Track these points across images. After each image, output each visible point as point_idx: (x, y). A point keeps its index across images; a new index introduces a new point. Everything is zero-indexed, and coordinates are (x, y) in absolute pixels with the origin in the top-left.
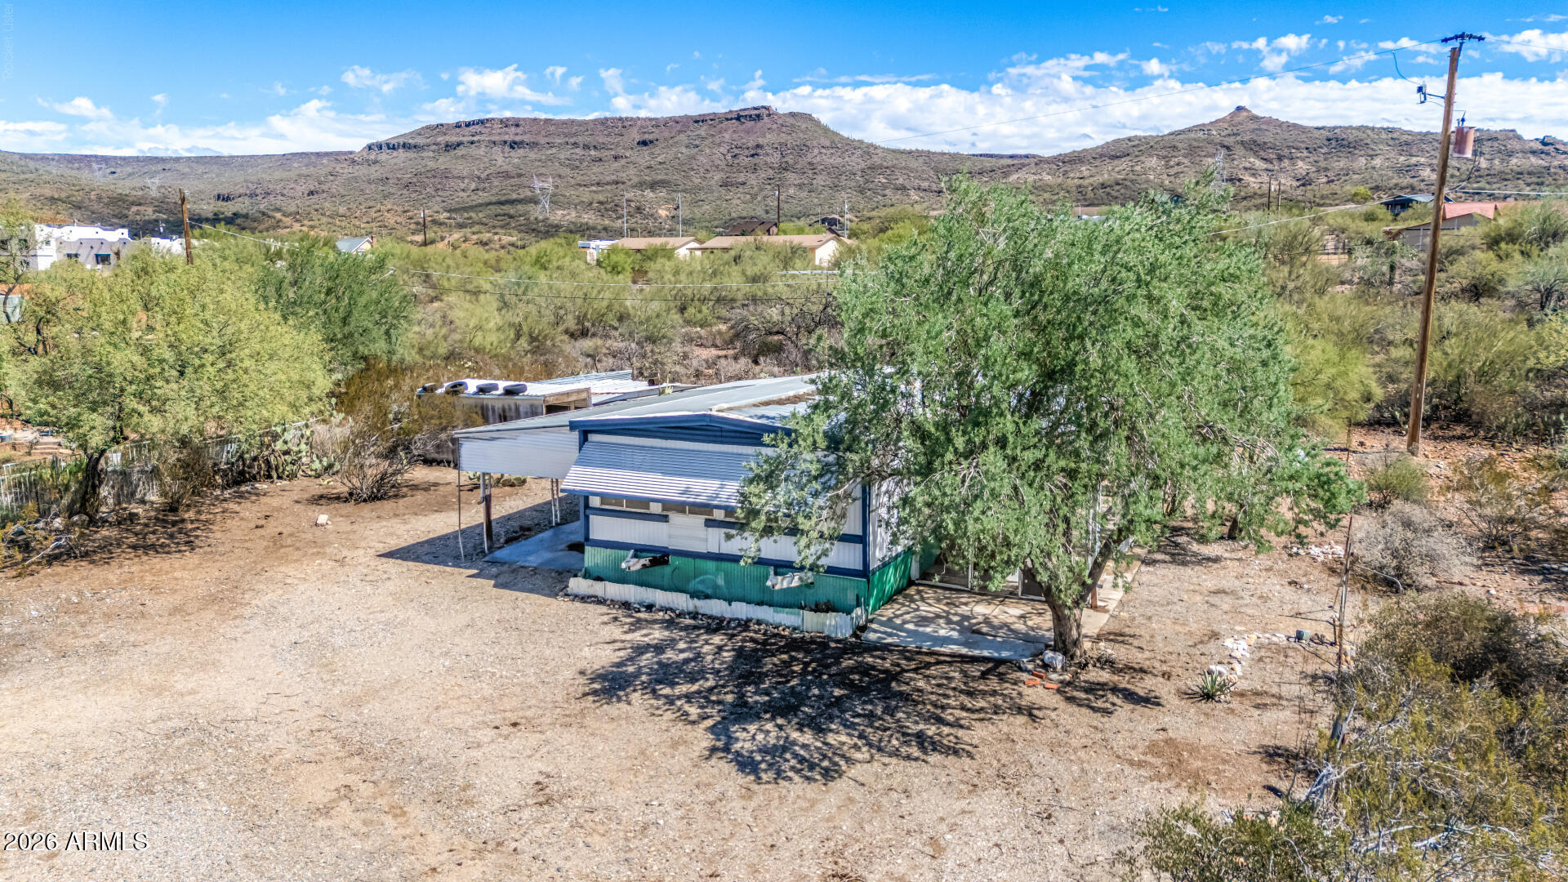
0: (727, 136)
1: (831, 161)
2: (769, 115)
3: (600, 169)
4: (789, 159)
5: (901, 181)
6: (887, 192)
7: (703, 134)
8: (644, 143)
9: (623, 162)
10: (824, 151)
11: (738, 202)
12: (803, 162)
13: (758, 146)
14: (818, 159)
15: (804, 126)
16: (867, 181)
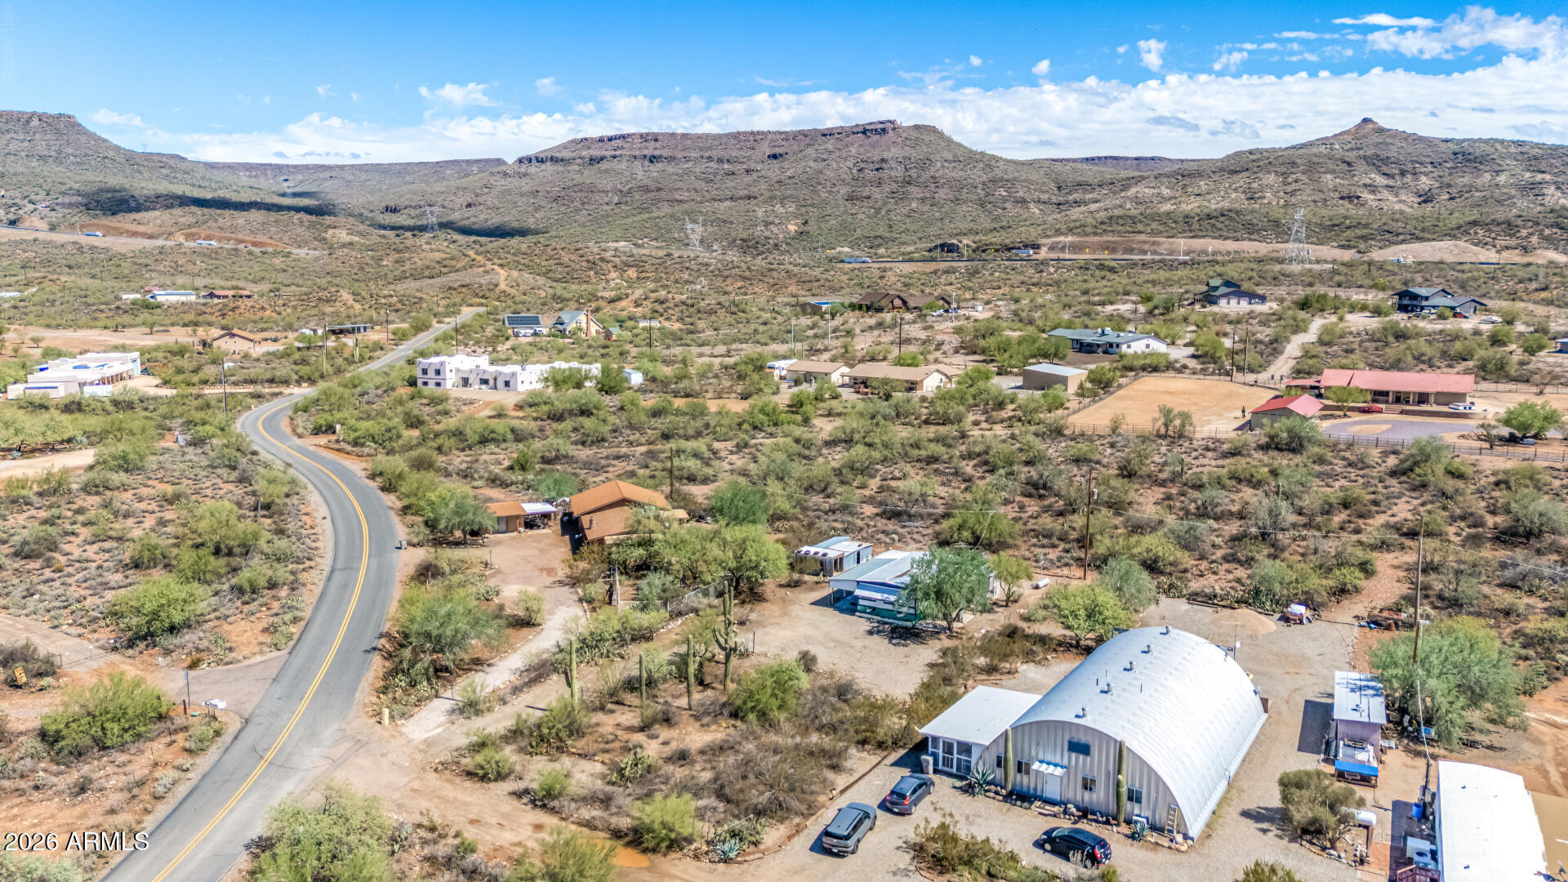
0: (853, 150)
1: (954, 174)
2: (894, 129)
3: (732, 184)
4: (913, 172)
5: (1021, 194)
6: (1008, 205)
7: (830, 147)
8: (775, 157)
9: (755, 176)
10: (946, 164)
12: (925, 176)
13: (883, 160)
14: (941, 173)
15: (927, 139)
16: (988, 194)
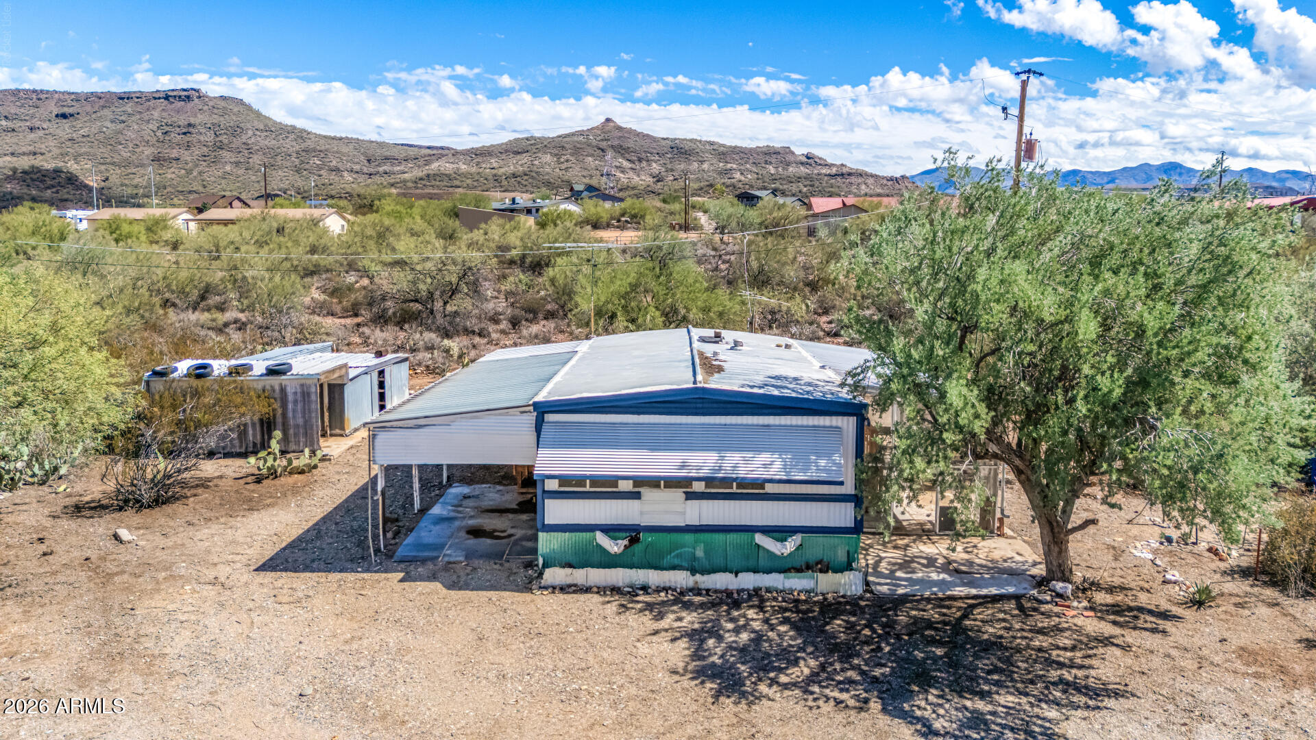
0: (156, 114)
1: (266, 142)
2: (199, 97)
3: (15, 140)
4: (224, 138)
5: (334, 163)
6: (322, 172)
7: (130, 110)
8: (64, 116)
9: (41, 133)
10: (258, 133)
11: (173, 176)
12: (237, 142)
13: (190, 125)
14: (253, 140)
15: (236, 110)
16: (302, 162)
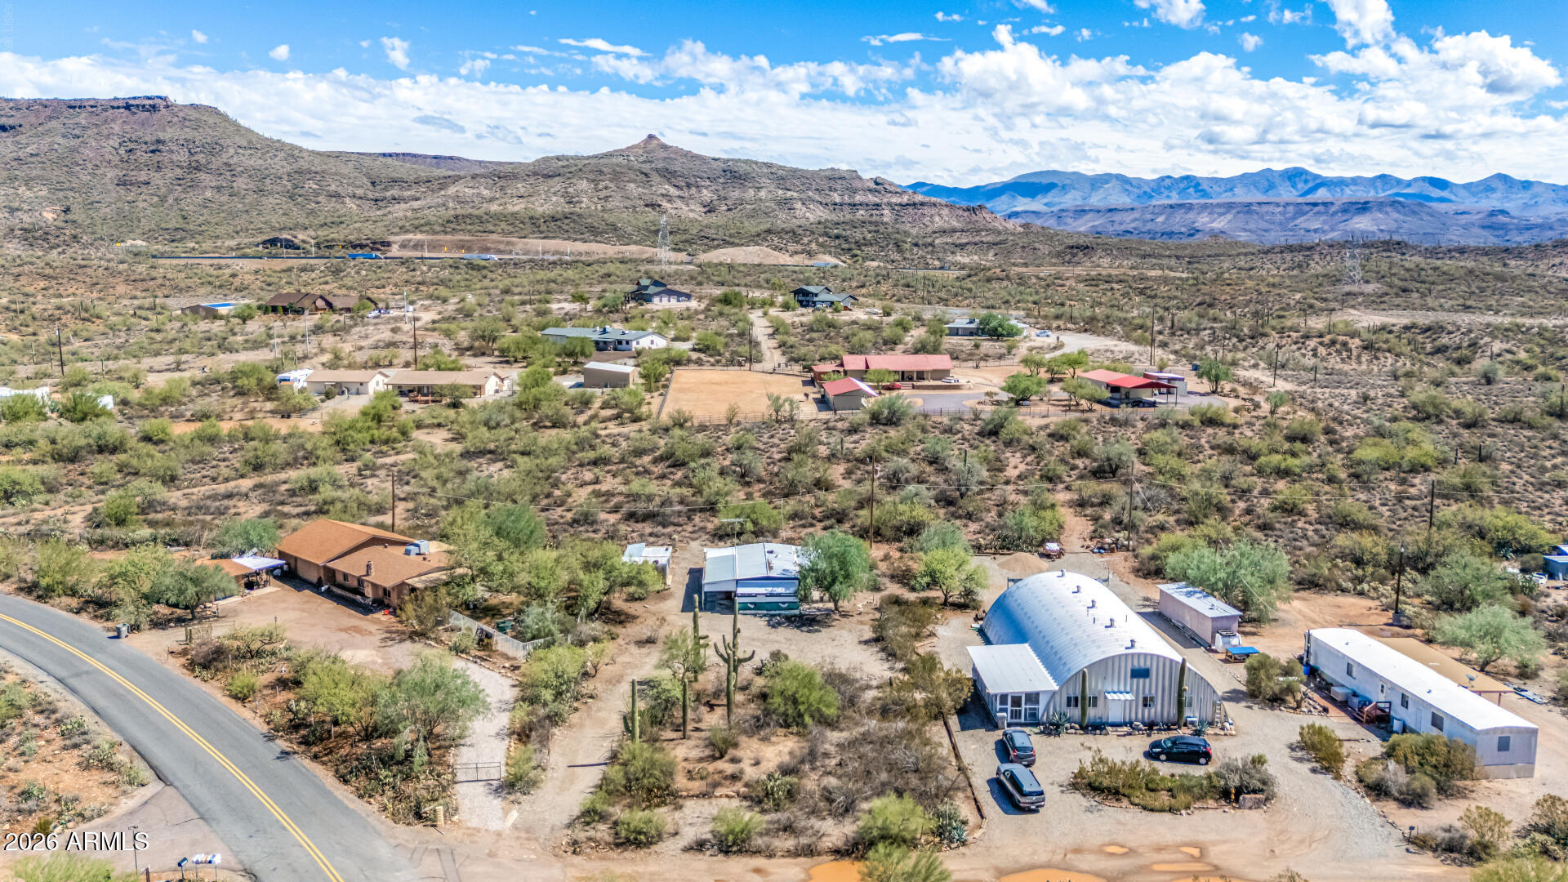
0: (116, 128)
1: (251, 162)
2: (167, 107)
4: (200, 157)
5: (333, 188)
6: (320, 199)
7: (84, 122)
8: (3, 128)
10: (241, 151)
12: (216, 163)
13: (158, 141)
14: (235, 159)
15: (211, 121)
